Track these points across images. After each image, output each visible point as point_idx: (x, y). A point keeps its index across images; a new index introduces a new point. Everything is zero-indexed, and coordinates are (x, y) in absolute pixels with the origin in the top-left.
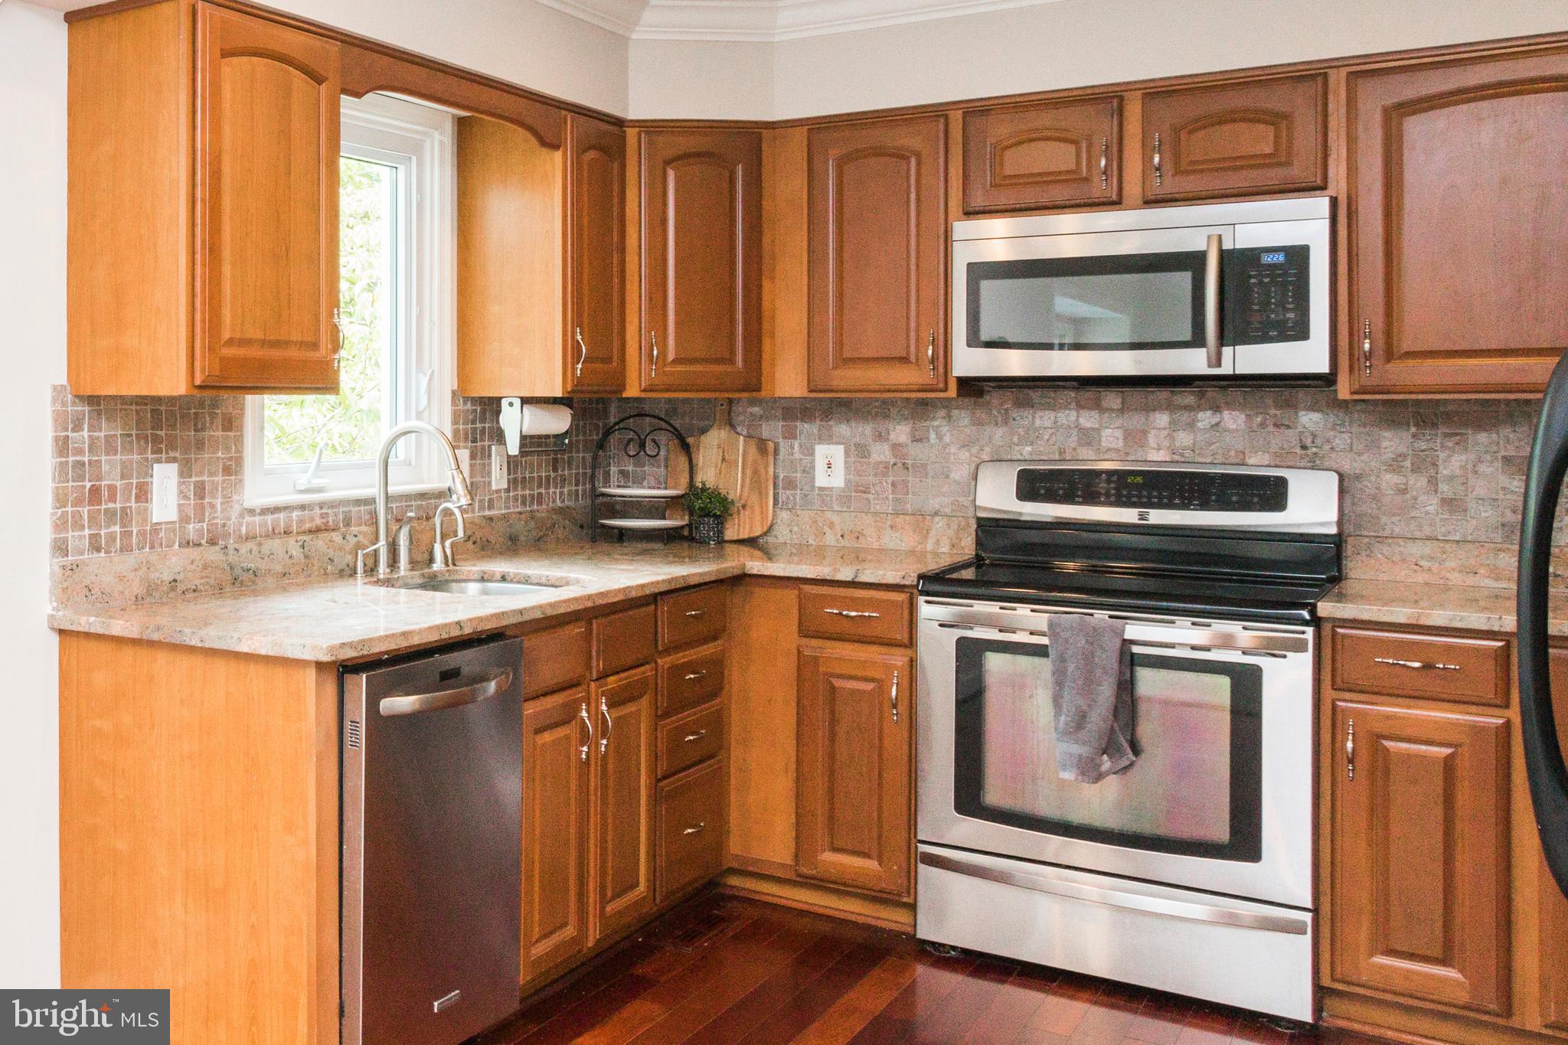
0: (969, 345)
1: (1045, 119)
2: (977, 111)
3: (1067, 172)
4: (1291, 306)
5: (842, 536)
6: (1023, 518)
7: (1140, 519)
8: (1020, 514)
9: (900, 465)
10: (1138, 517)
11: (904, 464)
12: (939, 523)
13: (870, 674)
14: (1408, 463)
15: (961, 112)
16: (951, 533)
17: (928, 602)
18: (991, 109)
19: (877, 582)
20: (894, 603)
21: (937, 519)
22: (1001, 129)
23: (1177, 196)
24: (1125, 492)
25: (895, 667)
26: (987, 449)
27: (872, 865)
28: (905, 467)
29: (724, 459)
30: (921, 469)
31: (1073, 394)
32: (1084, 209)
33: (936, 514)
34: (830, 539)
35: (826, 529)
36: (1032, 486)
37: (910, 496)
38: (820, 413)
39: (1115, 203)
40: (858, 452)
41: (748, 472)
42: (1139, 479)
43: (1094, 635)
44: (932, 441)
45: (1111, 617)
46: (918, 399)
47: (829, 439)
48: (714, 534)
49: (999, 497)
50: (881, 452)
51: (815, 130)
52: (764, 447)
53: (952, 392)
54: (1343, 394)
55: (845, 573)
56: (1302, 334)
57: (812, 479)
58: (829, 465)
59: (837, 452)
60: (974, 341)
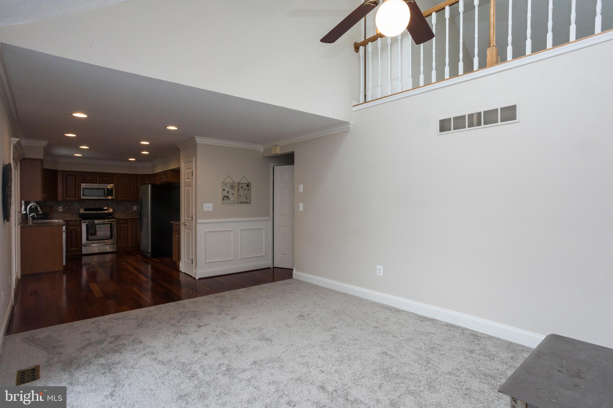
1: (90, 174)
3: (92, 179)
4: (111, 193)
6: (85, 213)
9: (70, 208)
12: (74, 214)
13: (76, 229)
15: (81, 172)
16: (76, 215)
17: (83, 221)
18: (84, 173)
19: (77, 219)
20: (78, 221)
23: (102, 183)
25: (79, 228)
26: (79, 206)
30: (72, 208)
31: (88, 201)
32: (93, 183)
37: (70, 211)
38: (59, 202)
39: (96, 183)
40: (64, 207)
44: (73, 206)
46: (71, 201)
49: (82, 211)
50: (67, 207)
51: (63, 172)
52: (51, 207)
53: (80, 200)
54: (115, 201)
55: (73, 219)
56: (112, 195)
57: (58, 210)
58: (60, 209)
59: (61, 207)
60: (83, 195)
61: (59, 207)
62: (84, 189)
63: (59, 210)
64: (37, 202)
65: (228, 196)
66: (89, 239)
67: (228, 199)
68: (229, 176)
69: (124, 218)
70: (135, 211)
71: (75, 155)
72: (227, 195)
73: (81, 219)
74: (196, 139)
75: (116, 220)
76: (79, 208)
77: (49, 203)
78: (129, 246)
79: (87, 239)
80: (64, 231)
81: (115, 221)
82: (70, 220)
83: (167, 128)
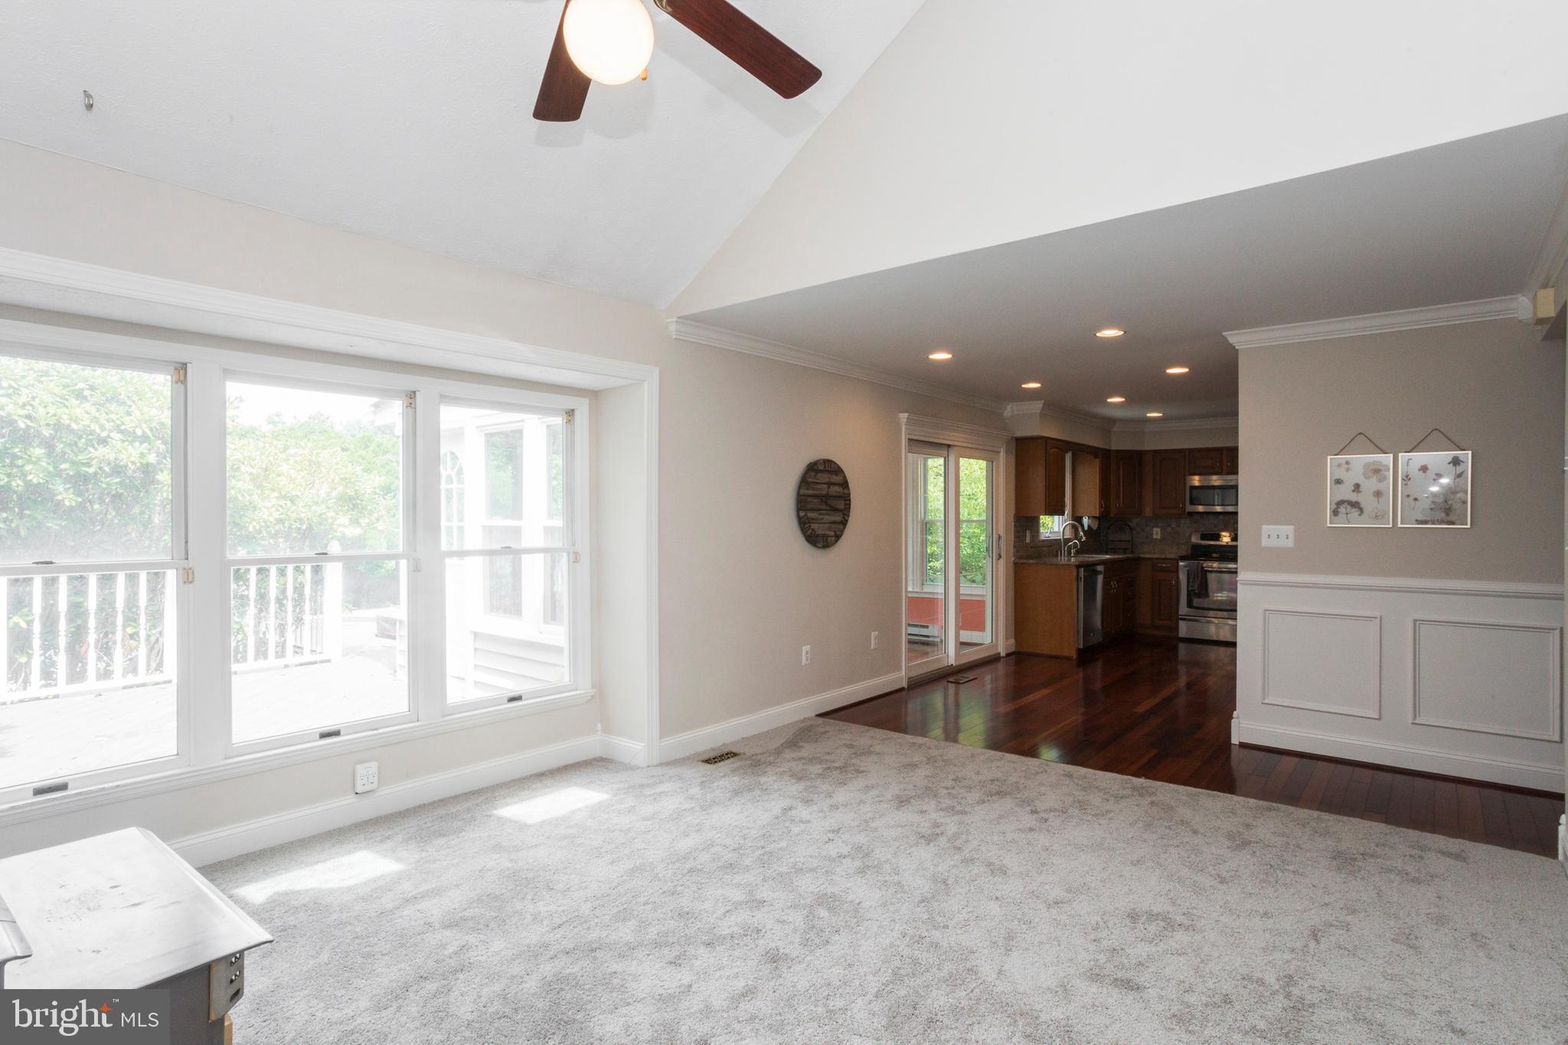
2: (1191, 451)
5: (1160, 548)
11: (1174, 531)
15: (1188, 451)
16: (1185, 549)
17: (1181, 562)
18: (1194, 451)
20: (1174, 563)
22: (1197, 455)
25: (1174, 577)
26: (1193, 529)
27: (1169, 622)
30: (1178, 533)
33: (1182, 544)
34: (1157, 549)
37: (1176, 540)
38: (1155, 520)
40: (1164, 529)
44: (1181, 526)
46: (1178, 517)
47: (1157, 526)
51: (1155, 453)
57: (1152, 536)
58: (1157, 533)
59: (1159, 530)
60: (1192, 503)
61: (1155, 530)
62: (1192, 488)
63: (1155, 537)
65: (1356, 502)
66: (1195, 605)
67: (1355, 513)
68: (1360, 433)
71: (1148, 415)
72: (1353, 497)
74: (1231, 340)
79: (1190, 605)
82: (1157, 559)
83: (1098, 335)
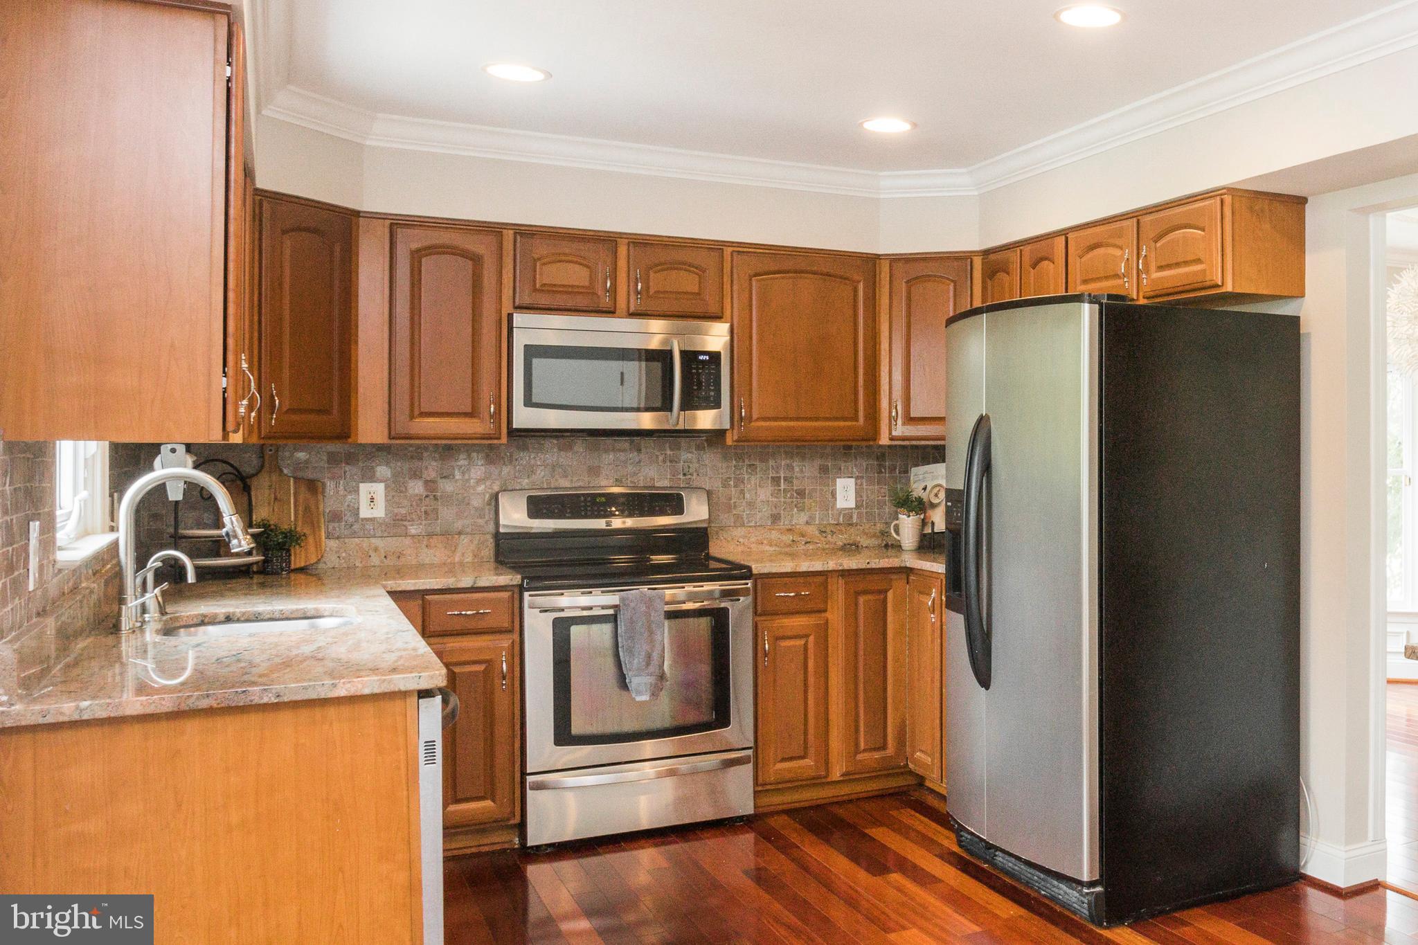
0: (525, 405)
1: (566, 247)
2: (525, 233)
3: (583, 287)
4: (712, 388)
5: (385, 557)
6: (533, 531)
7: (607, 526)
8: (532, 528)
9: (432, 497)
10: (605, 525)
11: (434, 496)
12: (465, 540)
13: (482, 657)
14: (732, 483)
15: (512, 232)
16: (473, 547)
17: (530, 596)
18: (535, 234)
19: (491, 585)
20: (500, 600)
21: (462, 537)
22: (541, 249)
23: (649, 312)
24: (596, 508)
25: (502, 648)
26: (498, 483)
27: (488, 803)
28: (435, 498)
29: (276, 499)
30: (448, 499)
31: (555, 442)
32: (593, 314)
33: (460, 533)
34: (375, 560)
35: (371, 553)
36: (538, 507)
37: (439, 521)
38: (363, 456)
39: (611, 312)
40: (396, 488)
41: (301, 509)
42: (603, 499)
43: (649, 602)
44: (457, 477)
45: (649, 589)
46: (446, 445)
47: (371, 478)
48: (286, 565)
49: (515, 516)
50: (416, 487)
51: (397, 225)
52: (313, 487)
53: (504, 440)
54: (729, 442)
55: (466, 582)
56: (717, 405)
57: (356, 512)
58: (372, 500)
59: (379, 489)
60: (528, 402)
61: (365, 488)
62: (532, 352)
63: (365, 512)
64: (205, 456)
66: (576, 733)
69: (805, 566)
70: (848, 513)
73: (509, 578)
75: (750, 584)
76: (496, 497)
77: (302, 455)
78: (836, 774)
79: (562, 733)
80: (430, 744)
81: (745, 592)
82: (442, 591)
